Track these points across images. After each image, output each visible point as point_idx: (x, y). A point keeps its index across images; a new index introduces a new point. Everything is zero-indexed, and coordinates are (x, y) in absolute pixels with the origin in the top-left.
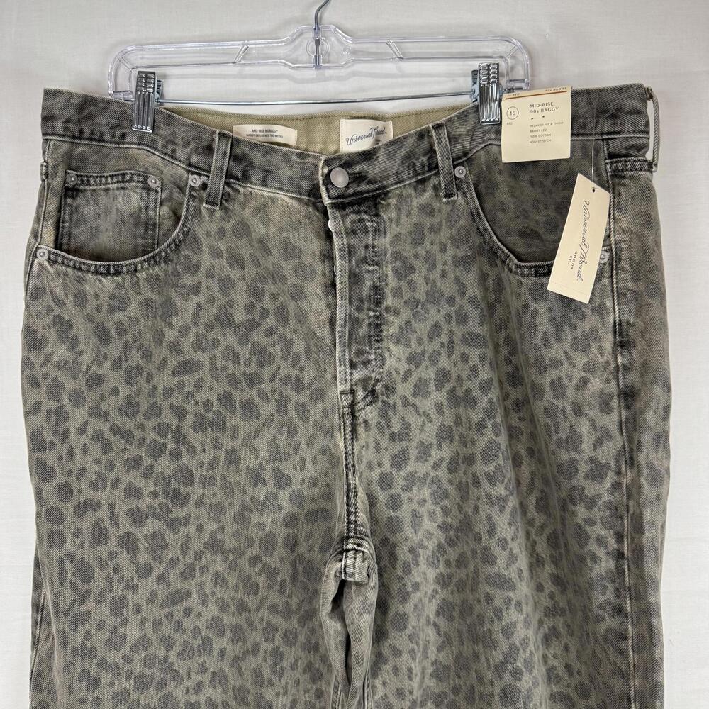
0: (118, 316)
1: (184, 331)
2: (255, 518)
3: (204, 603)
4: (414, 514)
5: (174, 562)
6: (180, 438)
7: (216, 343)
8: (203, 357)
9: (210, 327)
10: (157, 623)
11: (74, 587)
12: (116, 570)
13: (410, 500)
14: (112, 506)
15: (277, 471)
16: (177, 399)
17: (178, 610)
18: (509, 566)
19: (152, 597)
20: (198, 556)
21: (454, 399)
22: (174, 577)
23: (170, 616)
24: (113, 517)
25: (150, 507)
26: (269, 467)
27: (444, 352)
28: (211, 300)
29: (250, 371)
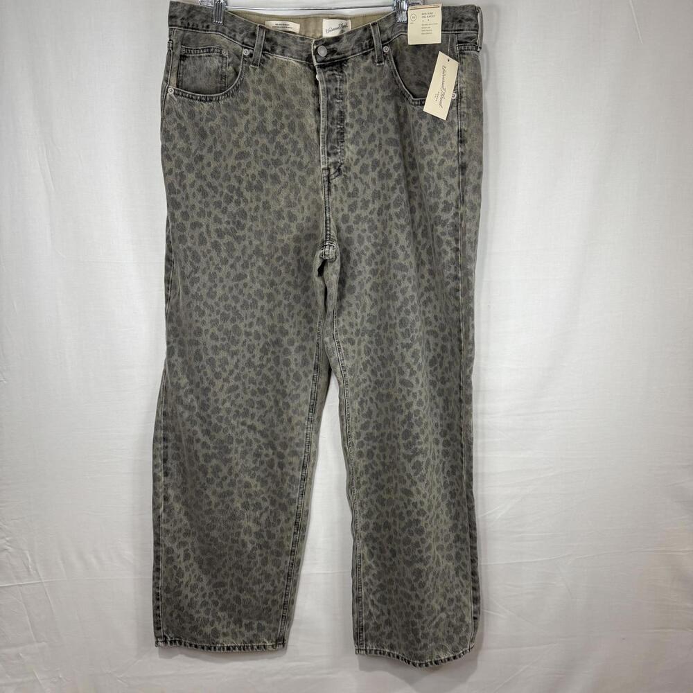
0: (211, 123)
1: (241, 135)
2: (279, 237)
3: (253, 281)
4: (359, 236)
5: (238, 258)
6: (240, 194)
7: (257, 142)
8: (250, 150)
9: (254, 133)
10: (231, 289)
11: (192, 264)
12: (211, 259)
13: (358, 229)
14: (208, 226)
15: (289, 212)
16: (238, 172)
17: (241, 283)
18: (405, 259)
19: (228, 275)
20: (250, 257)
21: (381, 176)
22: (238, 266)
23: (237, 286)
24: (208, 232)
25: (226, 229)
26: (286, 210)
27: (377, 150)
28: (255, 119)
29: (275, 158)
